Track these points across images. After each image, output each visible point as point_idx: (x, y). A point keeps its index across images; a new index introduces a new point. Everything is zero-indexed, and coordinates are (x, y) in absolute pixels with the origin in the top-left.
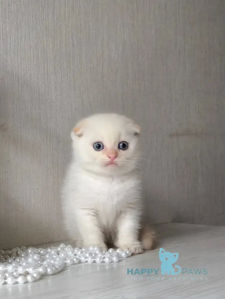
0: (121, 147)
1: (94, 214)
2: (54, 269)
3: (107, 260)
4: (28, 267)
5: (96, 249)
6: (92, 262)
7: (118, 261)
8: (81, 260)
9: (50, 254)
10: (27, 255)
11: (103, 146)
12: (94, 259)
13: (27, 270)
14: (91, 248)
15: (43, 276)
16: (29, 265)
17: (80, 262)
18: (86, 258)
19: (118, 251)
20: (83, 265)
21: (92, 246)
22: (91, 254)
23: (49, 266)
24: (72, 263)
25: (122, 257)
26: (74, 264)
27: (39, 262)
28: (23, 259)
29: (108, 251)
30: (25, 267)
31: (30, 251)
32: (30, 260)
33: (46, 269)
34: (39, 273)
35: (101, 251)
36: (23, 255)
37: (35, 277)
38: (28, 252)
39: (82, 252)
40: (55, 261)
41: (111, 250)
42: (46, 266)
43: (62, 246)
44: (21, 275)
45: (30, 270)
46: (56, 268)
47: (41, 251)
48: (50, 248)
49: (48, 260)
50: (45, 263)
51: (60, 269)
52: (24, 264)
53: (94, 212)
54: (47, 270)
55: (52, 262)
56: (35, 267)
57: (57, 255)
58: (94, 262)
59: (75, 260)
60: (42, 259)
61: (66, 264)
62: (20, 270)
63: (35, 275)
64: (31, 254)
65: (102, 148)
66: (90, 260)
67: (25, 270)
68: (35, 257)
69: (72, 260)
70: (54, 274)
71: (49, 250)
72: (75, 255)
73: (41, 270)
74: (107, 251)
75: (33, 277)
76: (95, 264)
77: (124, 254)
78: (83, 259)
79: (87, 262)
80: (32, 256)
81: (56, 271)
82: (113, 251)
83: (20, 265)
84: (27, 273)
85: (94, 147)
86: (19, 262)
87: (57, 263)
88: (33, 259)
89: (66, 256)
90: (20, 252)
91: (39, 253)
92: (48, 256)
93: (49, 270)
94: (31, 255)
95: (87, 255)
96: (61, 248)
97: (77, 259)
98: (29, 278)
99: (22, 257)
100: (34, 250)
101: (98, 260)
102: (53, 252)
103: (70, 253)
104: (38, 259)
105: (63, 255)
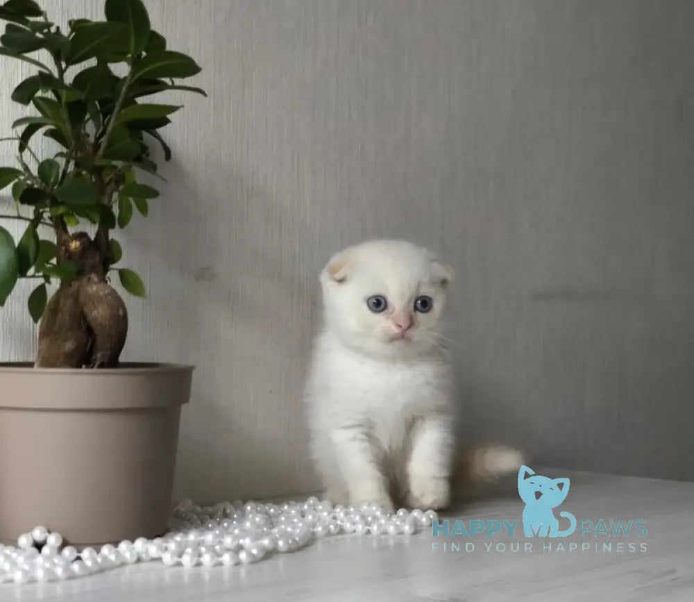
0: (419, 306)
1: (364, 437)
2: (290, 542)
3: (391, 529)
4: (244, 537)
5: (374, 508)
6: (365, 531)
7: (412, 532)
8: (344, 527)
9: (287, 515)
10: (243, 516)
11: (386, 303)
12: (367, 528)
13: (241, 541)
14: (365, 507)
15: (269, 554)
16: (244, 533)
17: (341, 531)
18: (354, 523)
19: (416, 513)
20: (347, 537)
21: (367, 503)
22: (363, 517)
23: (282, 536)
24: (325, 532)
25: (422, 526)
26: (329, 534)
27: (265, 529)
28: (235, 522)
29: (396, 513)
30: (236, 538)
31: (249, 508)
32: (248, 524)
33: (275, 541)
34: (262, 549)
35: (384, 513)
36: (235, 516)
37: (253, 555)
38: (245, 509)
39: (347, 514)
40: (294, 528)
41: (401, 512)
42: (277, 535)
43: (311, 501)
44: (228, 550)
45: (246, 542)
46: (294, 541)
47: (270, 509)
48: (288, 504)
49: (283, 527)
50: (275, 530)
51: (302, 543)
52: (236, 531)
53: (363, 433)
54: (277, 544)
55: (289, 529)
56: (257, 537)
57: (299, 516)
58: (369, 532)
59: (332, 527)
60: (271, 522)
61: (314, 534)
62: (228, 541)
63: (254, 551)
64: (250, 513)
65: (383, 306)
66: (360, 528)
67: (237, 542)
68: (257, 519)
69: (326, 528)
70: (290, 551)
71: (286, 507)
72: (335, 518)
73: (266, 542)
74: (394, 513)
75: (249, 554)
76: (369, 536)
77: (424, 520)
78: (348, 526)
79: (355, 531)
80: (253, 516)
81: (294, 547)
82: (405, 513)
83: (228, 533)
84: (240, 548)
85: (368, 305)
86: (227, 529)
87: (298, 531)
88: (253, 523)
89: (316, 519)
90: (231, 510)
91: (267, 513)
92: (283, 519)
93: (281, 543)
94: (251, 516)
95: (358, 518)
96: (309, 506)
97: (336, 526)
98: (243, 556)
99: (234, 519)
100: (257, 507)
101: (374, 528)
102: (293, 512)
103: (325, 514)
104: (262, 522)
105: (310, 517)
